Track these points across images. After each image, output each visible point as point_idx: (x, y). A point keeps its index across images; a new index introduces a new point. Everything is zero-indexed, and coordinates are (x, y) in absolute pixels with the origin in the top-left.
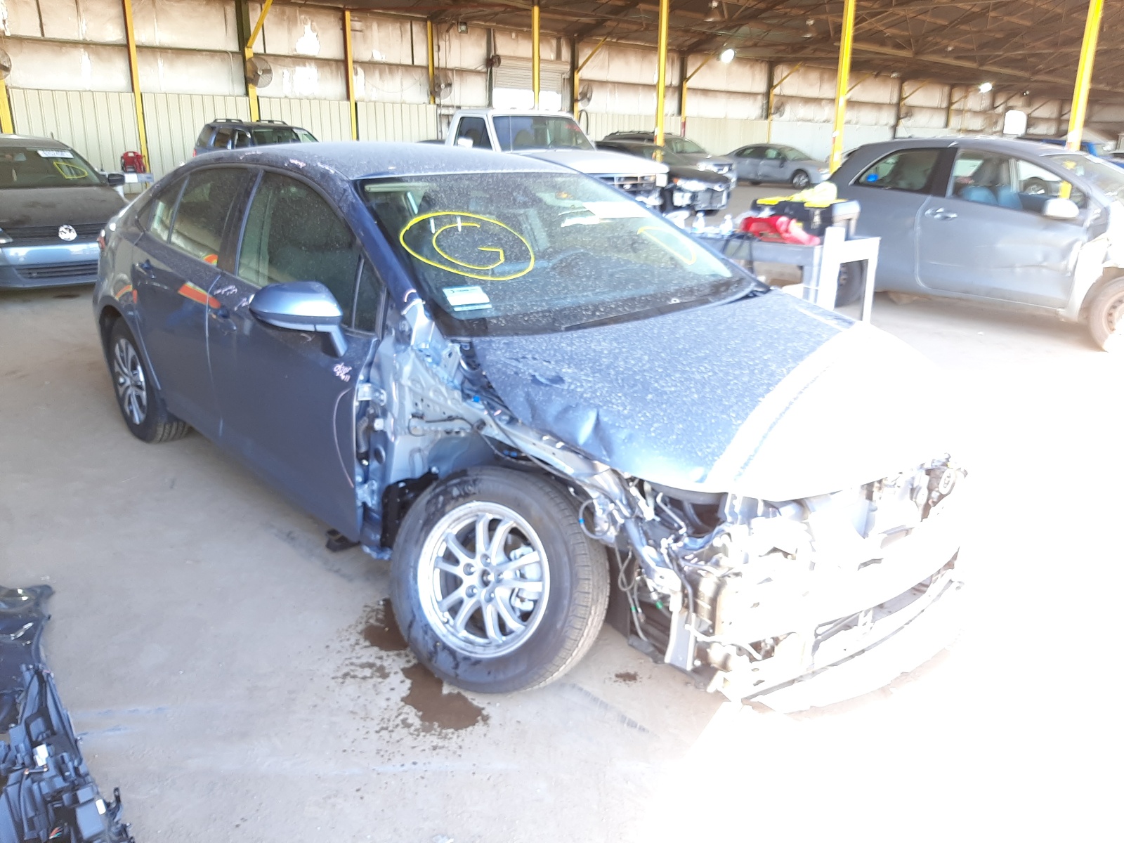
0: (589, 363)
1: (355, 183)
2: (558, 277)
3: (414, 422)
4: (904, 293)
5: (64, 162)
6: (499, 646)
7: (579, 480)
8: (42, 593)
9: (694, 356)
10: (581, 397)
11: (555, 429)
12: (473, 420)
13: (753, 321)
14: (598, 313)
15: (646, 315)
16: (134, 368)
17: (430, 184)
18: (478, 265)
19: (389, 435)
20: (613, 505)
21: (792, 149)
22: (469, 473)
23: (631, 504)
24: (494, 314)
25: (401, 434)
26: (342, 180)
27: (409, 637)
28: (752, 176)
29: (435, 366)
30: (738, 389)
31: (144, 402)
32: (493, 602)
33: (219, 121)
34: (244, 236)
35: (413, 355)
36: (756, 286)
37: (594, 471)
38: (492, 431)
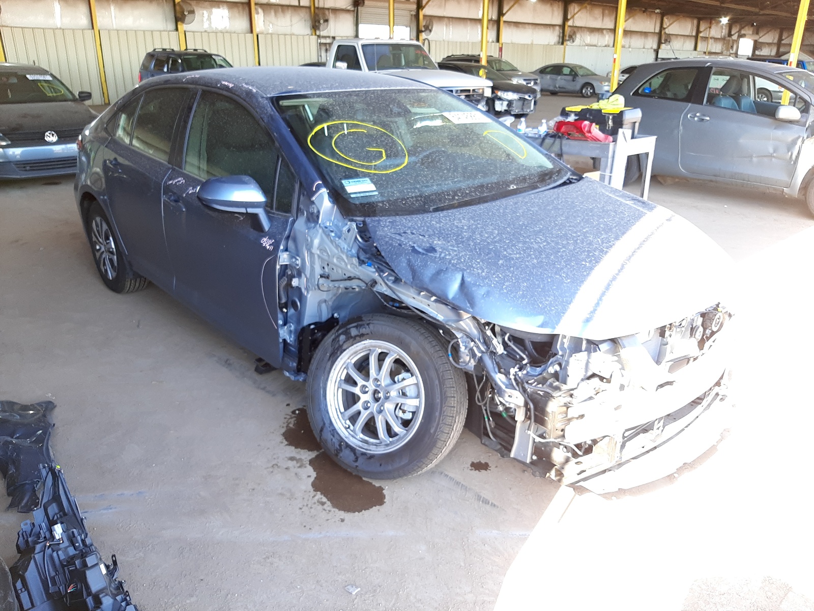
0: (454, 236)
1: (272, 99)
2: (426, 170)
3: (322, 281)
4: (668, 176)
5: (46, 83)
6: (387, 445)
7: (448, 325)
8: (49, 406)
9: (531, 230)
10: (450, 262)
11: (431, 287)
12: (367, 280)
13: (573, 202)
14: (456, 198)
15: (494, 198)
16: (107, 238)
17: (328, 99)
18: (367, 162)
19: (303, 290)
20: (473, 343)
21: (581, 67)
22: (364, 319)
23: (487, 342)
24: (380, 199)
25: (312, 290)
26: (263, 97)
27: (320, 438)
28: (551, 88)
29: (337, 239)
30: (566, 255)
31: (116, 264)
32: (383, 412)
33: (157, 50)
34: (188, 140)
35: (320, 231)
36: (571, 175)
37: (459, 318)
38: (382, 288)
